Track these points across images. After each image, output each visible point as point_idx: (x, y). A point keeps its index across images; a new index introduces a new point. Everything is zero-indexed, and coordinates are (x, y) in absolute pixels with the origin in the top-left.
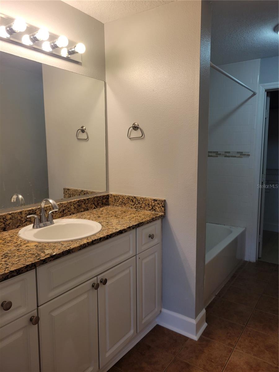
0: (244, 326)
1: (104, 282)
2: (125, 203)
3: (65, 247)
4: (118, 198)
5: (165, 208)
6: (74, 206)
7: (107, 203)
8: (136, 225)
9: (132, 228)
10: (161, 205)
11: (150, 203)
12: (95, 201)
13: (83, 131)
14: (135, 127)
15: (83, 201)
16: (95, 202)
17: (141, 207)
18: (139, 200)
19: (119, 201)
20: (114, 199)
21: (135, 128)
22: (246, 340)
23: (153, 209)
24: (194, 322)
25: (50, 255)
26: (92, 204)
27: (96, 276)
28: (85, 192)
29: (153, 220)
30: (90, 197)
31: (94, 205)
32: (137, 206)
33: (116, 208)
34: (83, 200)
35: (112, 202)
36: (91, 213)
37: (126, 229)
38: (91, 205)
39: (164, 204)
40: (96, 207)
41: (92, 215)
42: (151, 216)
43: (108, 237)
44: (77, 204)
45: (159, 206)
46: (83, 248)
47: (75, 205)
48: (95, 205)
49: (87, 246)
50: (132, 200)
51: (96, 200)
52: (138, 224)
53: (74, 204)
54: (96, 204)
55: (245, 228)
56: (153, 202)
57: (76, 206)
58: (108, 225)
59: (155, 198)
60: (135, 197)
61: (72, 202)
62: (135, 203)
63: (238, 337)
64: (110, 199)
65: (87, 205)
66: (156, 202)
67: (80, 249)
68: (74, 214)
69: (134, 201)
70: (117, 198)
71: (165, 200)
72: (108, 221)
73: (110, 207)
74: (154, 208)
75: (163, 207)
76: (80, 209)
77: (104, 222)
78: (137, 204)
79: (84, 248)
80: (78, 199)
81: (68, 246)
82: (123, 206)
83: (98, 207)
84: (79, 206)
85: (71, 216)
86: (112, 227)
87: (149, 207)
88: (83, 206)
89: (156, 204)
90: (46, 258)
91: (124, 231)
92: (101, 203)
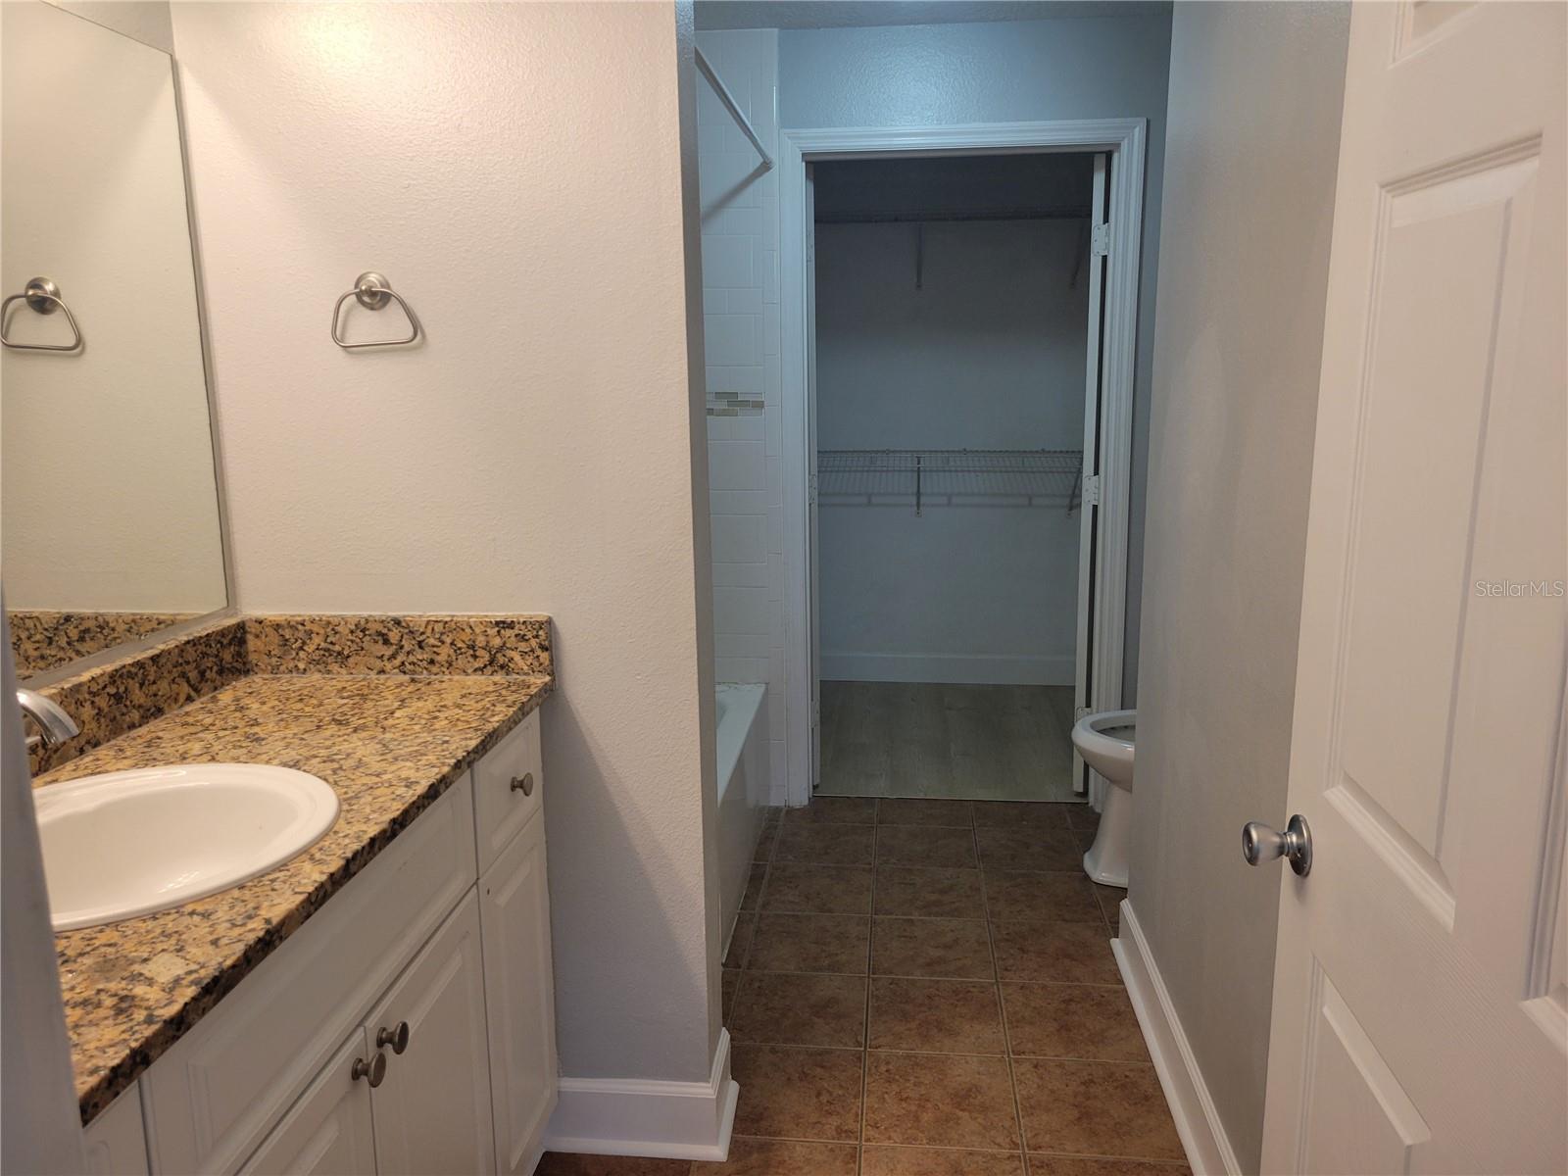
0: (862, 1049)
1: (399, 1039)
2: (346, 653)
3: (234, 925)
4: (301, 635)
5: (551, 652)
6: (93, 702)
7: (239, 666)
8: (477, 747)
9: (466, 766)
10: (534, 643)
11: (481, 641)
12: (188, 663)
13: (43, 305)
14: (373, 294)
15: (133, 670)
16: (187, 668)
17: (432, 662)
18: (423, 633)
19: (310, 648)
20: (277, 640)
21: (375, 298)
22: (886, 1096)
23: (496, 662)
24: (706, 1090)
25: (193, 983)
26: (176, 680)
27: (358, 1026)
30: (162, 647)
31: (186, 685)
32: (411, 658)
33: (299, 682)
34: (132, 665)
35: (269, 654)
36: (187, 724)
37: (449, 772)
38: (174, 686)
39: (544, 637)
40: (193, 694)
41: (209, 736)
42: (511, 699)
43: (397, 826)
44: (108, 690)
45: (523, 646)
46: (316, 910)
47: (97, 699)
48: (188, 682)
50: (380, 634)
51: (191, 660)
52: (483, 741)
53: (94, 694)
54: (193, 675)
55: (763, 688)
56: (493, 632)
57: (102, 702)
58: (341, 768)
59: (500, 615)
60: (397, 622)
61: (81, 685)
62: (402, 647)
63: (856, 1097)
64: (252, 643)
65: (154, 687)
66: (508, 633)
68: (96, 745)
69: (394, 636)
70: (290, 637)
71: (550, 618)
72: (323, 752)
73: (257, 679)
74: (501, 660)
75: (544, 648)
76: (123, 714)
77: (307, 759)
78: (408, 653)
80: (109, 668)
81: (250, 917)
82: (335, 667)
83: (205, 687)
84: (118, 698)
85: (87, 759)
86: (378, 776)
87: (475, 657)
88: (138, 696)
89: (512, 642)
90: (186, 1004)
91: (443, 786)
92: (215, 668)
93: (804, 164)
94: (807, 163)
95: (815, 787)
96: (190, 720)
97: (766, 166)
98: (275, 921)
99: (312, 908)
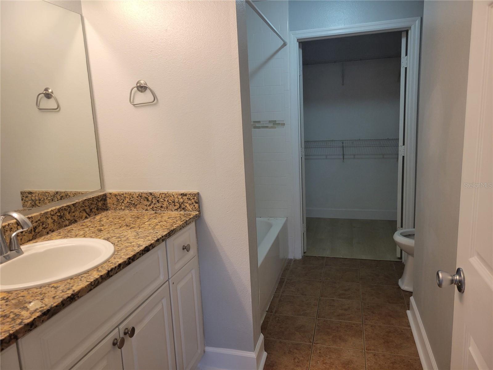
0: (312, 344)
1: (131, 332)
2: (136, 204)
3: (63, 292)
4: (123, 198)
5: (199, 204)
6: (52, 218)
7: (104, 208)
8: (166, 234)
9: (161, 241)
10: (193, 200)
11: (176, 200)
12: (86, 206)
13: (48, 96)
14: (142, 87)
15: (66, 208)
16: (85, 208)
17: (162, 207)
18: (159, 198)
19: (125, 202)
20: (115, 199)
21: (142, 88)
22: (318, 361)
23: (181, 207)
24: (253, 355)
25: (41, 311)
26: (82, 212)
27: (116, 327)
28: (62, 194)
29: (187, 224)
30: (77, 201)
31: (85, 213)
32: (155, 206)
33: (122, 213)
34: (66, 206)
35: (113, 204)
36: (83, 225)
37: (154, 243)
38: (81, 214)
39: (196, 199)
40: (87, 216)
41: (87, 229)
42: (183, 219)
43: (130, 260)
44: (57, 214)
45: (190, 202)
46: (94, 288)
47: (53, 217)
48: (86, 212)
49: (101, 282)
50: (146, 198)
51: (87, 205)
52: (169, 233)
53: (52, 215)
54: (88, 210)
55: (286, 218)
56: (180, 197)
57: (55, 218)
58: (121, 241)
59: (183, 191)
60: (151, 194)
61: (48, 212)
62: (152, 202)
63: (307, 361)
64: (109, 201)
65: (74, 214)
66: (185, 197)
67: (91, 290)
68: (53, 231)
69: (150, 199)
70: (120, 198)
71: (198, 192)
72: (118, 235)
73: (110, 212)
74: (183, 206)
75: (196, 203)
76: (63, 222)
77: (112, 237)
78: (154, 204)
79: (96, 286)
80: (58, 207)
81: (69, 289)
82: (133, 208)
83: (92, 214)
84: (61, 217)
85: (49, 236)
86: (131, 243)
87: (175, 205)
88: (68, 216)
89: (186, 201)
90: (35, 319)
91: (151, 247)
92: (96, 208)
93: (298, 43)
94: (299, 43)
95: (304, 253)
96: (84, 224)
97: (285, 44)
98: (76, 291)
99: (92, 287)
